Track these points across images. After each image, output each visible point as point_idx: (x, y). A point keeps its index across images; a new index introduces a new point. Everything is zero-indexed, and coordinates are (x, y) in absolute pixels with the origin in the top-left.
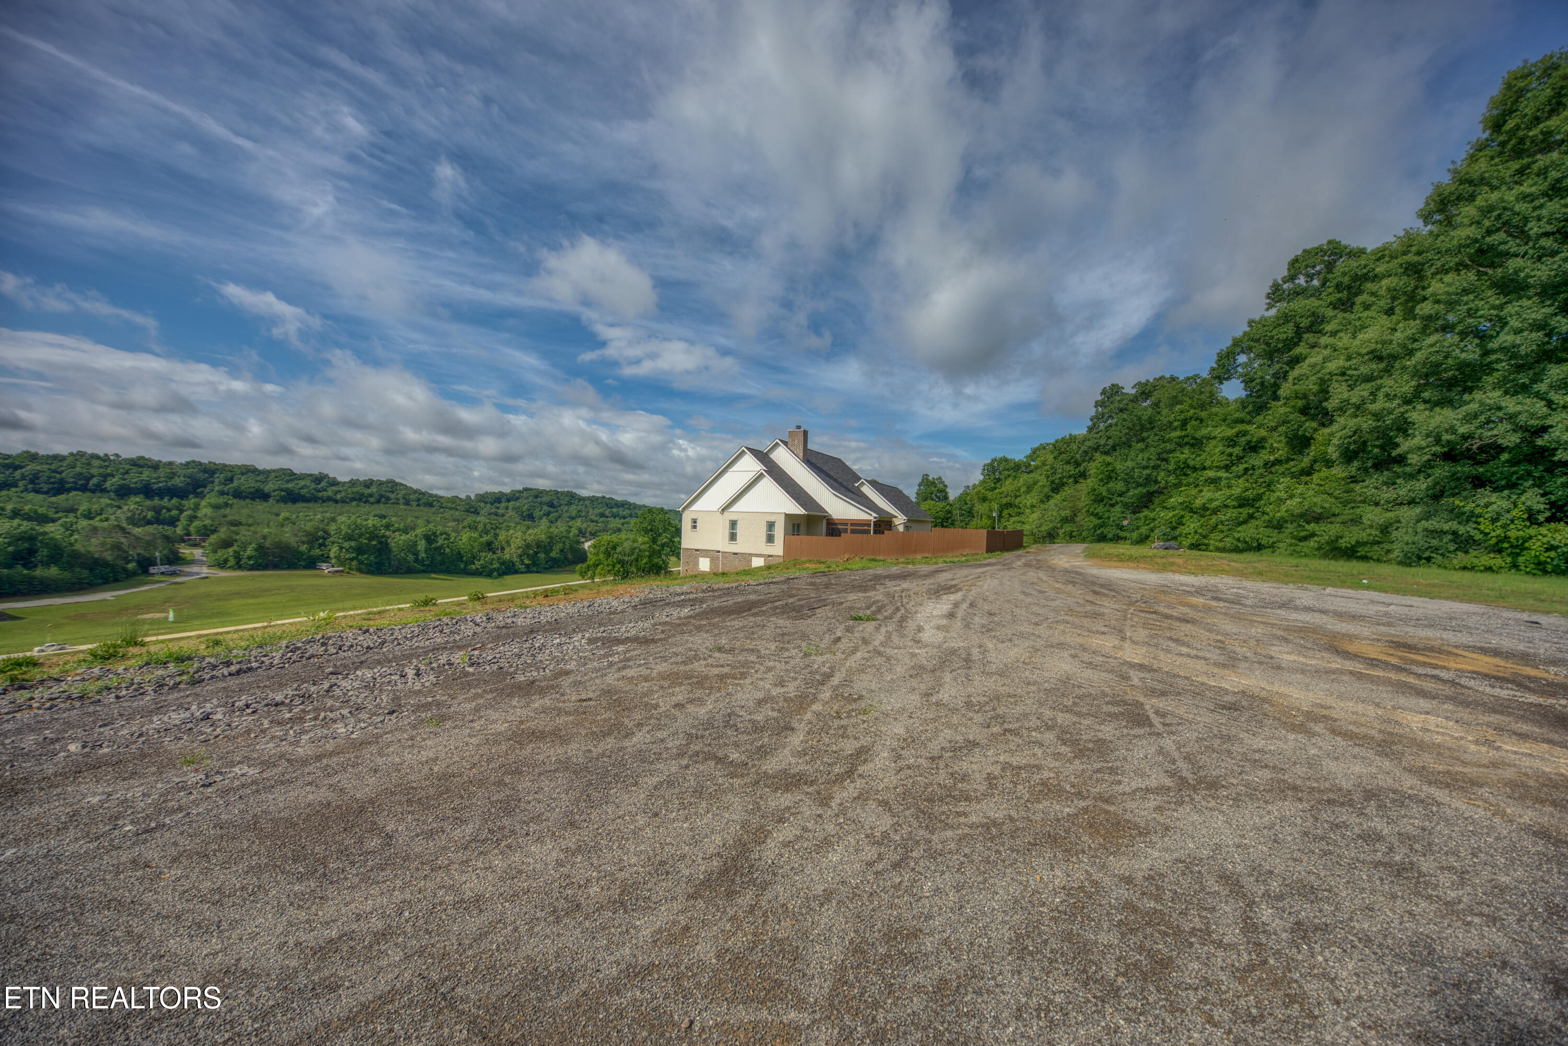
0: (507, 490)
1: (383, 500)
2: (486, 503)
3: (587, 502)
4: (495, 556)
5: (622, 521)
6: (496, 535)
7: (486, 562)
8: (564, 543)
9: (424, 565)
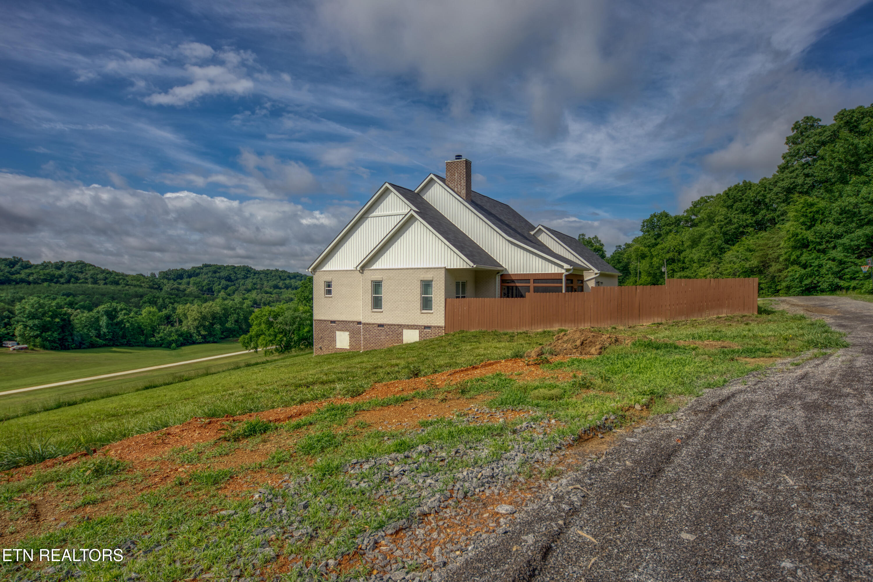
0: (188, 267)
1: (73, 280)
2: (169, 279)
3: (262, 276)
4: (173, 329)
5: (294, 291)
6: (174, 309)
7: (165, 335)
8: (238, 314)
9: (106, 340)
